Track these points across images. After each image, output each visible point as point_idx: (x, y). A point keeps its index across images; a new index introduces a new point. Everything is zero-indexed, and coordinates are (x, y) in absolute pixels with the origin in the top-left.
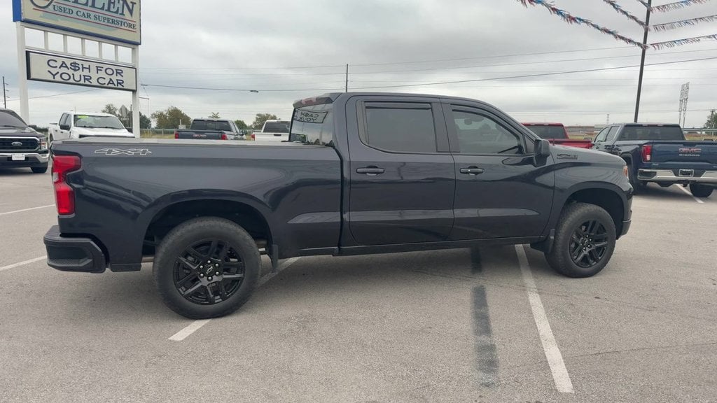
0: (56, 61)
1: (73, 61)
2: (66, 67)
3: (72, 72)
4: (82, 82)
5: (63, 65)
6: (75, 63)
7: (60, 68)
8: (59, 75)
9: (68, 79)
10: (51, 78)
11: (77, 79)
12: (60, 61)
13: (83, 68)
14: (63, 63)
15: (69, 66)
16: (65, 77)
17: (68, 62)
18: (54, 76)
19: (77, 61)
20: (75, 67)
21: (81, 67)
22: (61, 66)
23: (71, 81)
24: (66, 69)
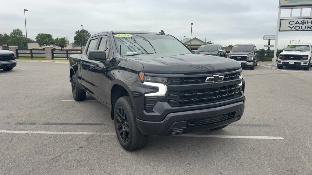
0: (293, 21)
1: (302, 20)
2: (299, 23)
3: (302, 25)
4: (306, 29)
5: (297, 22)
6: (304, 21)
7: (295, 24)
8: (294, 28)
9: (299, 29)
10: (290, 29)
11: (303, 28)
12: (295, 21)
13: (308, 22)
14: (297, 21)
15: (300, 23)
16: (297, 28)
17: (300, 21)
18: (291, 28)
19: (305, 20)
20: (303, 22)
21: (306, 22)
22: (296, 23)
23: (301, 29)
24: (298, 24)
